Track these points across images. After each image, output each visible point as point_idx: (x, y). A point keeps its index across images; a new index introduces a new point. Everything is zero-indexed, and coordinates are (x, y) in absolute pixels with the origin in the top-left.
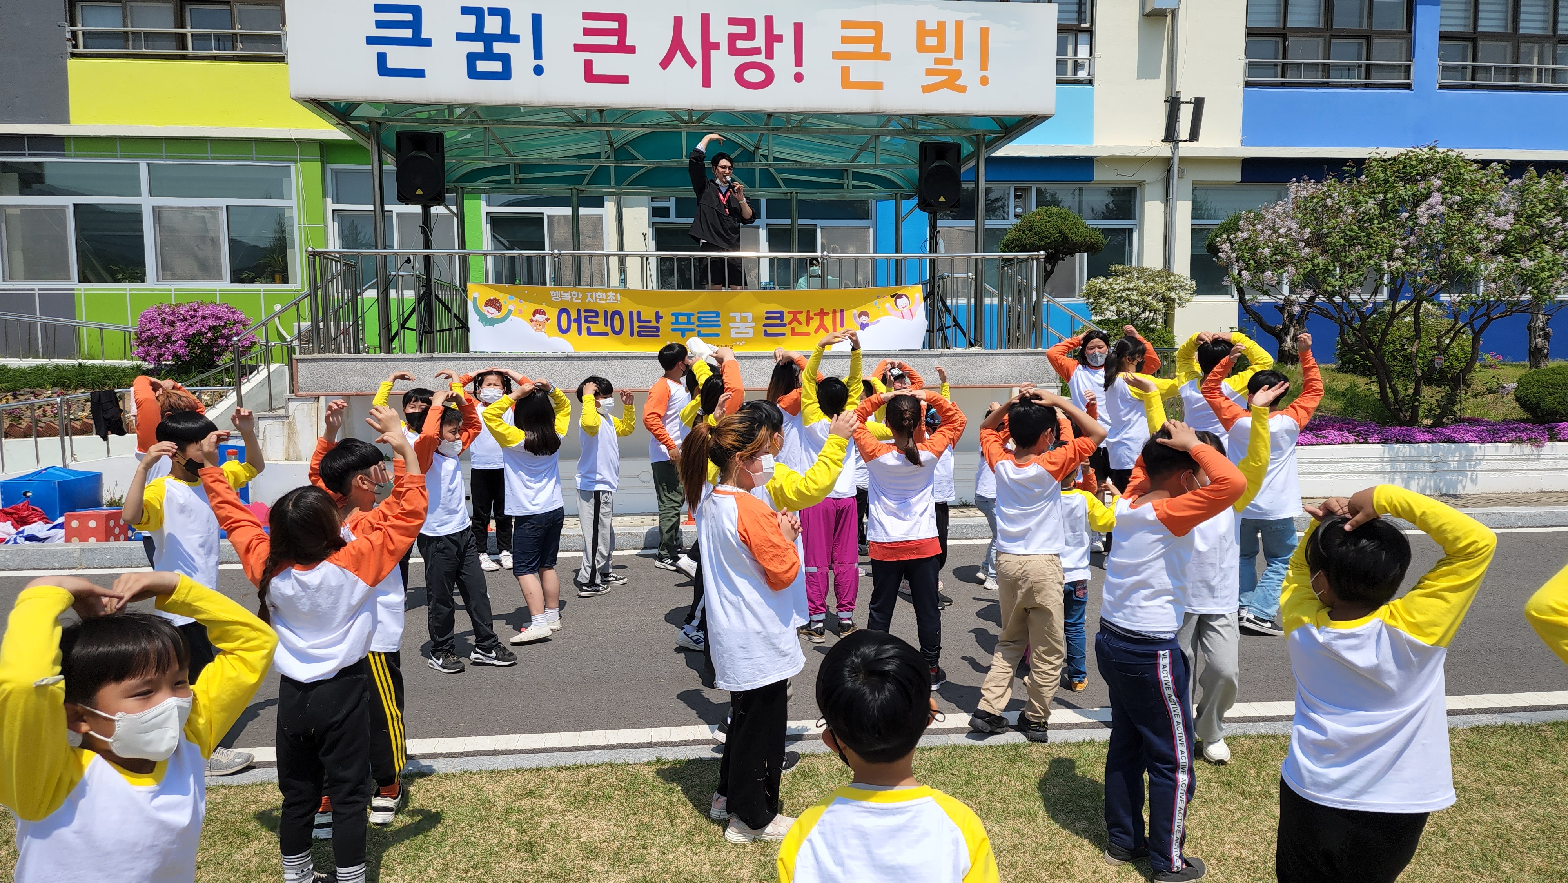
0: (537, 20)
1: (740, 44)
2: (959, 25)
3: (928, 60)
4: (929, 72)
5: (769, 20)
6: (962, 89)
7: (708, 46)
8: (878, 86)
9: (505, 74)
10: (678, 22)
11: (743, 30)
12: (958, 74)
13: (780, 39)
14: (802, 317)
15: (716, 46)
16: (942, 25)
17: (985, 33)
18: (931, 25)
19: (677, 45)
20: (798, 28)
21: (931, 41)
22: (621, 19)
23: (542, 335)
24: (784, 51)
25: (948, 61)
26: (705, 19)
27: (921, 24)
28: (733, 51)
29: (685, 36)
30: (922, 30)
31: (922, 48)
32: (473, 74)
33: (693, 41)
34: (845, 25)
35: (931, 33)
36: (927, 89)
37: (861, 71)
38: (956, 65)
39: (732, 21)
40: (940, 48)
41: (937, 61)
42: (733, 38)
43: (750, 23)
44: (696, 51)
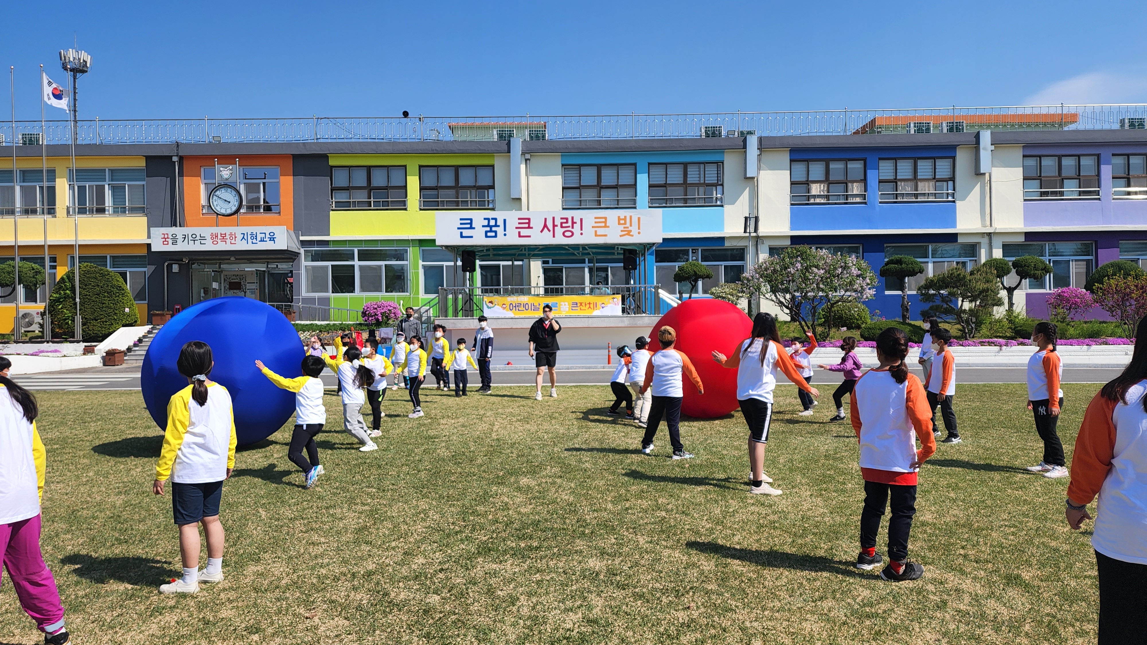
0: (505, 221)
1: (564, 225)
2: (631, 217)
3: (621, 227)
4: (622, 231)
5: (573, 218)
6: (632, 236)
7: (554, 226)
8: (606, 235)
9: (496, 236)
10: (546, 219)
11: (565, 221)
12: (631, 231)
13: (576, 223)
14: (584, 305)
15: (557, 226)
16: (625, 217)
17: (639, 219)
18: (622, 217)
19: (545, 226)
20: (581, 220)
21: (622, 222)
22: (529, 219)
23: (505, 311)
24: (577, 226)
25: (628, 228)
26: (554, 218)
27: (619, 217)
28: (562, 227)
29: (547, 223)
30: (619, 219)
31: (619, 224)
32: (486, 236)
33: (550, 225)
34: (596, 218)
35: (622, 219)
36: (621, 236)
37: (600, 231)
38: (630, 228)
39: (562, 219)
40: (625, 223)
41: (624, 228)
42: (562, 223)
43: (567, 219)
44: (551, 228)
